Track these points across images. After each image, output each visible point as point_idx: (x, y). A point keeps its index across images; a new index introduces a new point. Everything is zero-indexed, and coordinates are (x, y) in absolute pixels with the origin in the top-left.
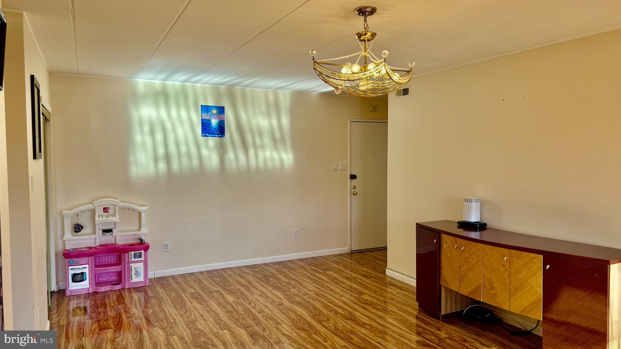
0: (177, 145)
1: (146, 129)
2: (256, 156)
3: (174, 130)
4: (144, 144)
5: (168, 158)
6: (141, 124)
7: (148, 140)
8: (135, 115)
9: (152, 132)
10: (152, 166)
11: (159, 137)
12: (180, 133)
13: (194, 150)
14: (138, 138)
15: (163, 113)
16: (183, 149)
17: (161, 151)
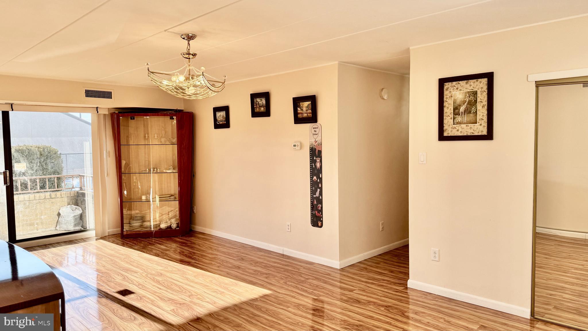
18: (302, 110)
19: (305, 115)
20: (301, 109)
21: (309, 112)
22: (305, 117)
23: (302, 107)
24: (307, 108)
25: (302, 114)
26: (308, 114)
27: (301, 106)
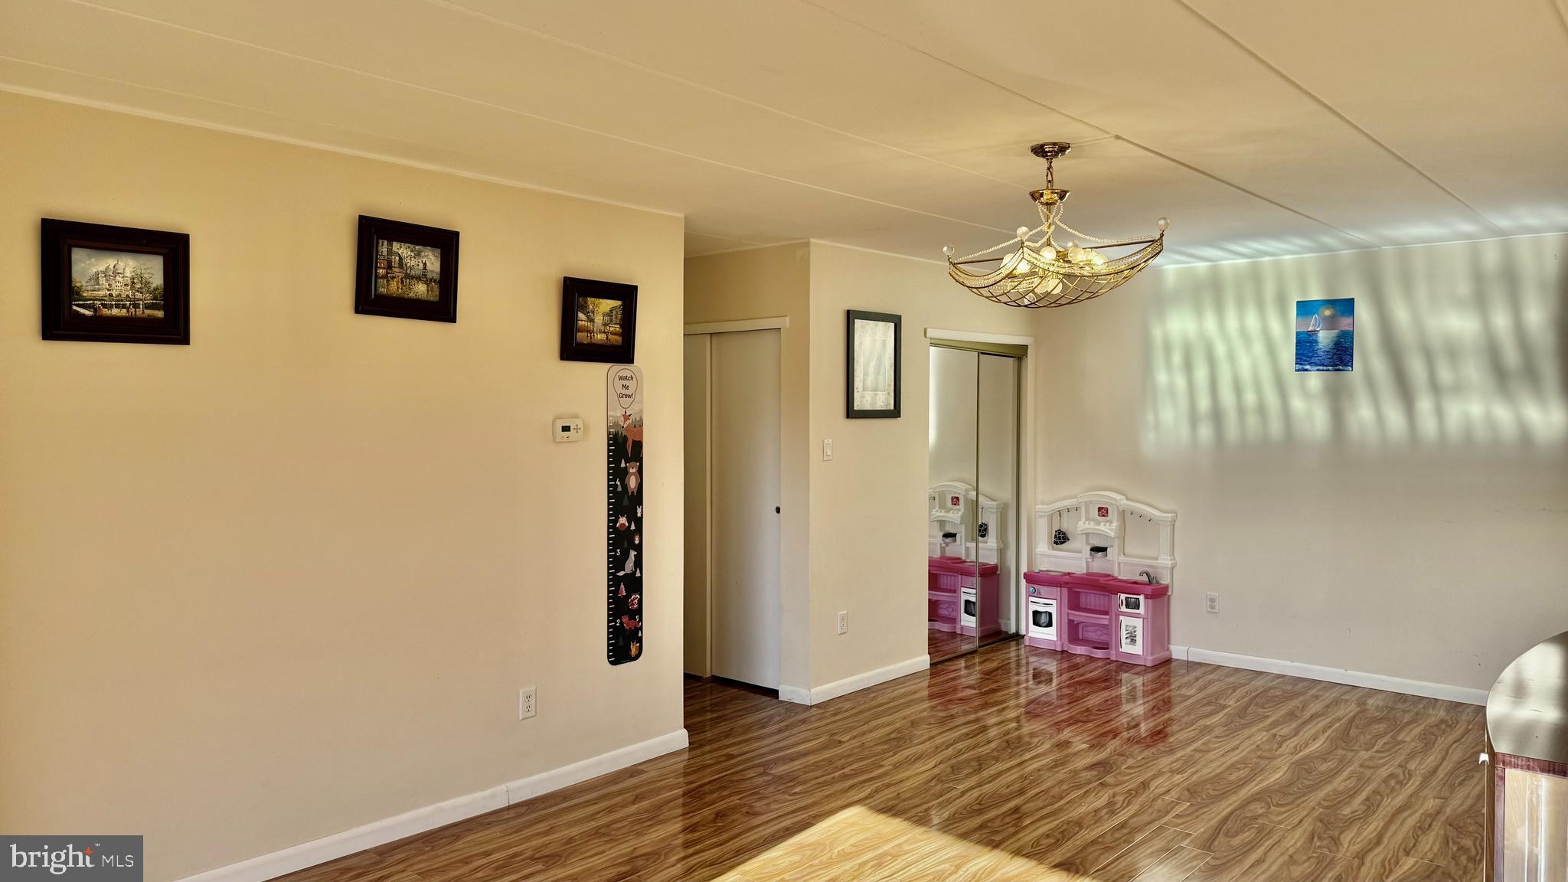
0: (1238, 389)
1: (1177, 358)
2: (1439, 413)
3: (1232, 358)
4: (1171, 389)
5: (1217, 416)
6: (1168, 348)
7: (1180, 382)
8: (1157, 333)
9: (1188, 366)
10: (1184, 431)
11: (1201, 374)
12: (1244, 364)
13: (1272, 400)
14: (1162, 378)
15: (1210, 323)
16: (1250, 398)
17: (1204, 403)
18: (592, 321)
19: (600, 337)
20: (588, 317)
21: (612, 329)
22: (600, 343)
23: (593, 312)
24: (607, 318)
25: (588, 331)
26: (610, 336)
27: (591, 307)
